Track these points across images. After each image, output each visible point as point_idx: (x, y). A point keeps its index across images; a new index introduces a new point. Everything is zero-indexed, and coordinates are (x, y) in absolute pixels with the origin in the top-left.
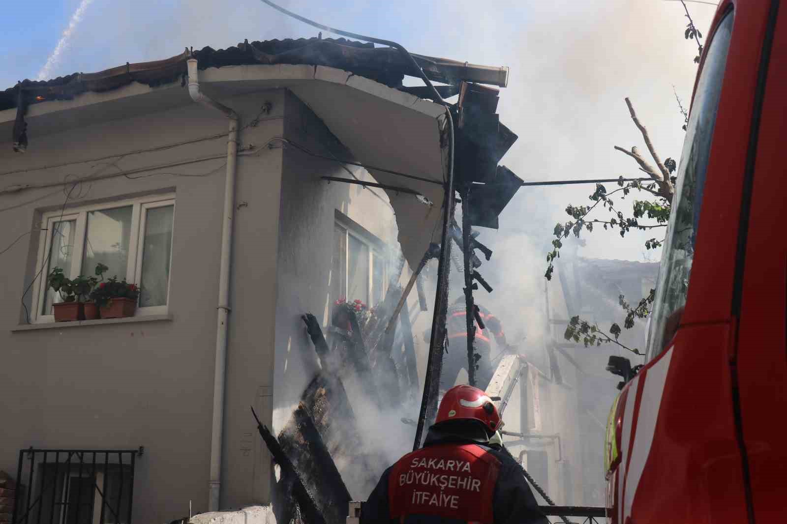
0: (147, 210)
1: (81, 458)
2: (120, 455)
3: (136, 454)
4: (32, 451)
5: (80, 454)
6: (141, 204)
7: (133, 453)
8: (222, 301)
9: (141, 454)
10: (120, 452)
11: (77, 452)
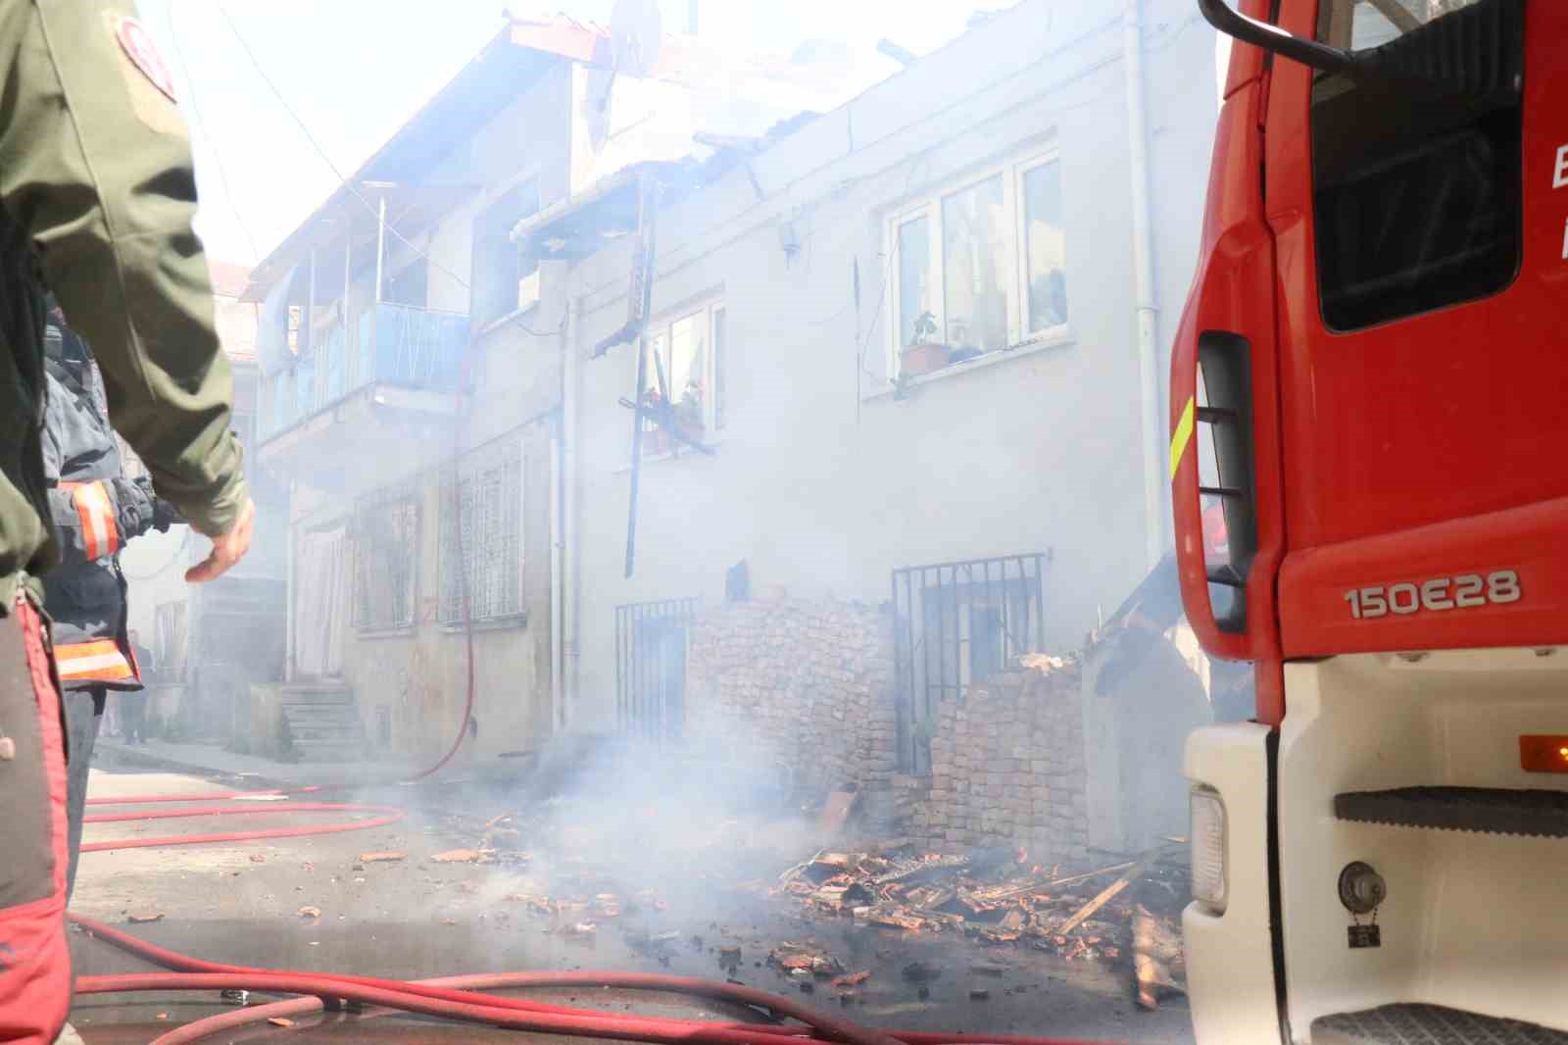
0: (1025, 175)
1: (969, 574)
2: (1020, 562)
3: (1043, 560)
4: (907, 571)
5: (966, 566)
6: (1014, 166)
7: (1037, 556)
8: (1143, 297)
9: (1050, 559)
10: (1020, 558)
11: (963, 563)
